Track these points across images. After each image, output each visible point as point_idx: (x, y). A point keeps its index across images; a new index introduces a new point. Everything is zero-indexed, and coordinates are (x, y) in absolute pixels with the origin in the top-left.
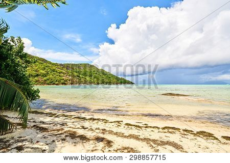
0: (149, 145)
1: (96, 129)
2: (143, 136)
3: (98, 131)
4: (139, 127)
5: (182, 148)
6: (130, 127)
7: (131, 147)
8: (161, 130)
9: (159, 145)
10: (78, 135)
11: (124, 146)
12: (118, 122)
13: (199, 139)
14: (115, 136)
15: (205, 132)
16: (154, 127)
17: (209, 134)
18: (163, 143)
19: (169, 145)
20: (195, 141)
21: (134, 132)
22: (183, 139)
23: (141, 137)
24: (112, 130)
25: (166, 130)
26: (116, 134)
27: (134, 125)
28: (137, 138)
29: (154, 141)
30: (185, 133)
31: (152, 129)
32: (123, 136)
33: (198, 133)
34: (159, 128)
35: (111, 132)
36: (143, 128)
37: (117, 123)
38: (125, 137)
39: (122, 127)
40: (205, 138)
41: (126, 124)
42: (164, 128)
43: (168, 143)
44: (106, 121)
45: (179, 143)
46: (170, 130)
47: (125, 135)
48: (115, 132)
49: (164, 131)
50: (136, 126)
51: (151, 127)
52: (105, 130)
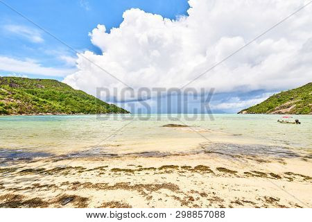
0: (141, 193)
1: (63, 184)
2: (135, 183)
3: (65, 187)
4: (130, 171)
5: (178, 189)
6: (118, 172)
7: (116, 200)
8: (157, 171)
9: (153, 190)
10: (24, 200)
11: (107, 202)
12: (101, 168)
13: (196, 174)
14: (94, 189)
15: (202, 166)
16: (149, 169)
17: (206, 167)
18: (158, 187)
19: (165, 188)
20: (192, 178)
21: (123, 178)
22: (180, 178)
23: (132, 184)
24: (90, 181)
25: (163, 170)
26: (96, 186)
27: (124, 170)
28: (125, 186)
29: (148, 186)
30: (184, 170)
31: (147, 171)
32: (106, 187)
33: (196, 168)
34: (155, 169)
35: (88, 185)
36: (136, 172)
37: (98, 170)
38: (110, 188)
39: (107, 174)
40: (202, 172)
41: (113, 170)
42: (161, 169)
43: (164, 186)
44: (81, 170)
45: (176, 183)
46: (168, 169)
47: (109, 185)
48: (94, 183)
49: (162, 171)
50: (127, 170)
51: (145, 169)
52: (78, 183)
